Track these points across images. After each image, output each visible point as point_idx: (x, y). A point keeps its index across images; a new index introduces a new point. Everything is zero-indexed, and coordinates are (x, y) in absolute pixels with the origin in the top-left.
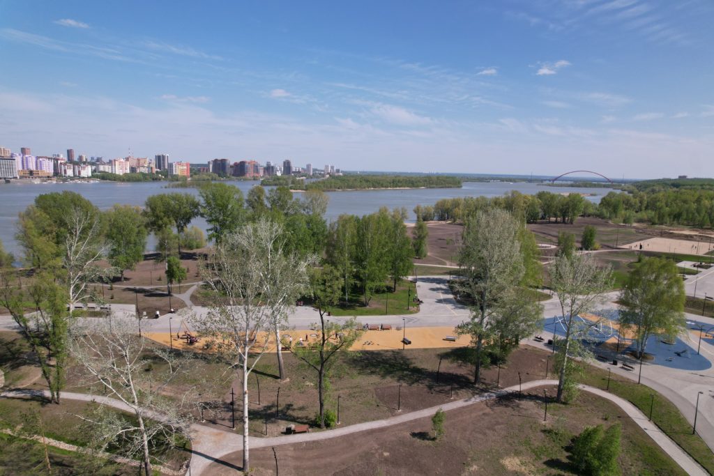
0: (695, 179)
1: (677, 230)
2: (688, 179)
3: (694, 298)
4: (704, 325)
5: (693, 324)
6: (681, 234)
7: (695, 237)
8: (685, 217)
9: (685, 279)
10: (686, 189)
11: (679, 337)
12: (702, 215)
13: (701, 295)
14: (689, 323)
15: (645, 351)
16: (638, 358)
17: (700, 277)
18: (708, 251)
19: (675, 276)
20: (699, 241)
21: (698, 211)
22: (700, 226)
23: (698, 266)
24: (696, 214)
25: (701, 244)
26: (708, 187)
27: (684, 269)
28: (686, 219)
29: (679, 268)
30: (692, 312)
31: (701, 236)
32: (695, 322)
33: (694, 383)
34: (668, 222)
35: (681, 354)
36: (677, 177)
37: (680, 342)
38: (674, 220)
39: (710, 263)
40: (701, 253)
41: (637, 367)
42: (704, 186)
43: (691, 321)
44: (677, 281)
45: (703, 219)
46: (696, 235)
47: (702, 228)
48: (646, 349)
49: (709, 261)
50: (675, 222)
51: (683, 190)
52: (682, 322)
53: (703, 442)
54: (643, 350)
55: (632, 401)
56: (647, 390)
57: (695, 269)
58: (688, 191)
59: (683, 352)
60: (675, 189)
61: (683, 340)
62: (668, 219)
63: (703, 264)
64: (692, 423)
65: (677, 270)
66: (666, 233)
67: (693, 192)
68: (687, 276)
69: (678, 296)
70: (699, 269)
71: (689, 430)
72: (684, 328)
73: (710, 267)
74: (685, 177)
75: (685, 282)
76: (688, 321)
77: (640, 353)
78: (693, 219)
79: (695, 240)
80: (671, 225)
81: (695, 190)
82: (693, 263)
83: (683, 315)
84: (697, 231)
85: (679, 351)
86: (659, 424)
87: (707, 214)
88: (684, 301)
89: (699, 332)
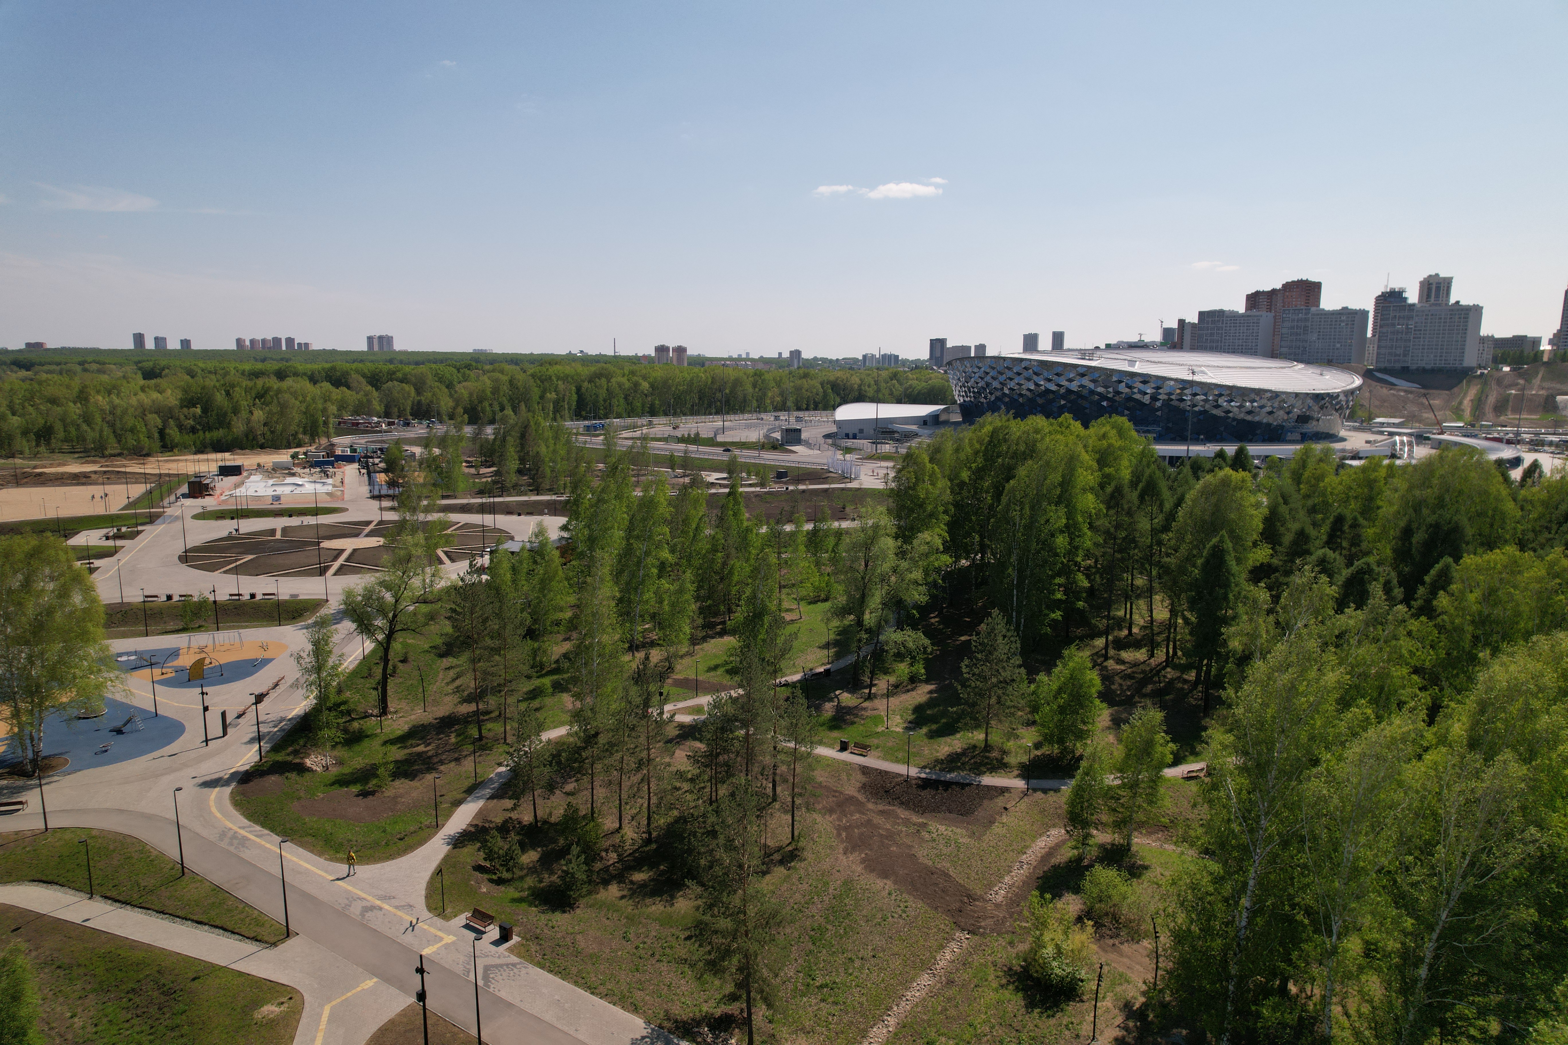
0: (63, 348)
1: (51, 466)
2: (49, 350)
3: (122, 604)
4: (153, 653)
5: (133, 658)
6: (63, 474)
7: (93, 476)
8: (61, 435)
9: (92, 571)
10: (47, 372)
11: (110, 696)
12: (97, 428)
13: (134, 596)
14: (124, 658)
15: (44, 754)
16: (29, 776)
17: (123, 558)
18: (126, 502)
19: (70, 567)
20: (103, 484)
21: (87, 419)
22: (98, 451)
23: (116, 537)
24: (85, 427)
25: (109, 488)
26: (95, 366)
27: (87, 548)
28: (66, 440)
29: (74, 548)
30: (124, 635)
31: (105, 472)
32: (136, 653)
33: (162, 775)
34: (27, 451)
35: (124, 729)
36: (23, 346)
37: (115, 705)
38: (38, 445)
39: (137, 525)
40: (114, 509)
41: (32, 798)
42: (87, 366)
43: (128, 654)
44: (77, 579)
45: (101, 436)
46: (95, 472)
47: (103, 456)
48: (45, 748)
49: (134, 521)
50: (42, 449)
51: (44, 376)
52: (108, 661)
53: (203, 880)
54: (36, 753)
55: (39, 876)
56: (68, 836)
57: (110, 543)
58: (56, 377)
59: (125, 725)
60: (23, 373)
61: (119, 697)
62: (24, 442)
63: (124, 529)
64: (175, 854)
65: (71, 555)
66: (26, 475)
67: (66, 379)
68: (97, 563)
69: (86, 611)
70: (119, 543)
71: (174, 872)
72: (117, 673)
73: (139, 533)
74: (39, 345)
75: (94, 575)
76: (120, 655)
77: (34, 761)
78: (81, 438)
79: (95, 483)
80: (35, 456)
81: (71, 373)
82: (104, 531)
83: (107, 648)
84: (94, 462)
85: (118, 724)
86: (114, 894)
87: (105, 425)
88: (102, 618)
89: (147, 671)
